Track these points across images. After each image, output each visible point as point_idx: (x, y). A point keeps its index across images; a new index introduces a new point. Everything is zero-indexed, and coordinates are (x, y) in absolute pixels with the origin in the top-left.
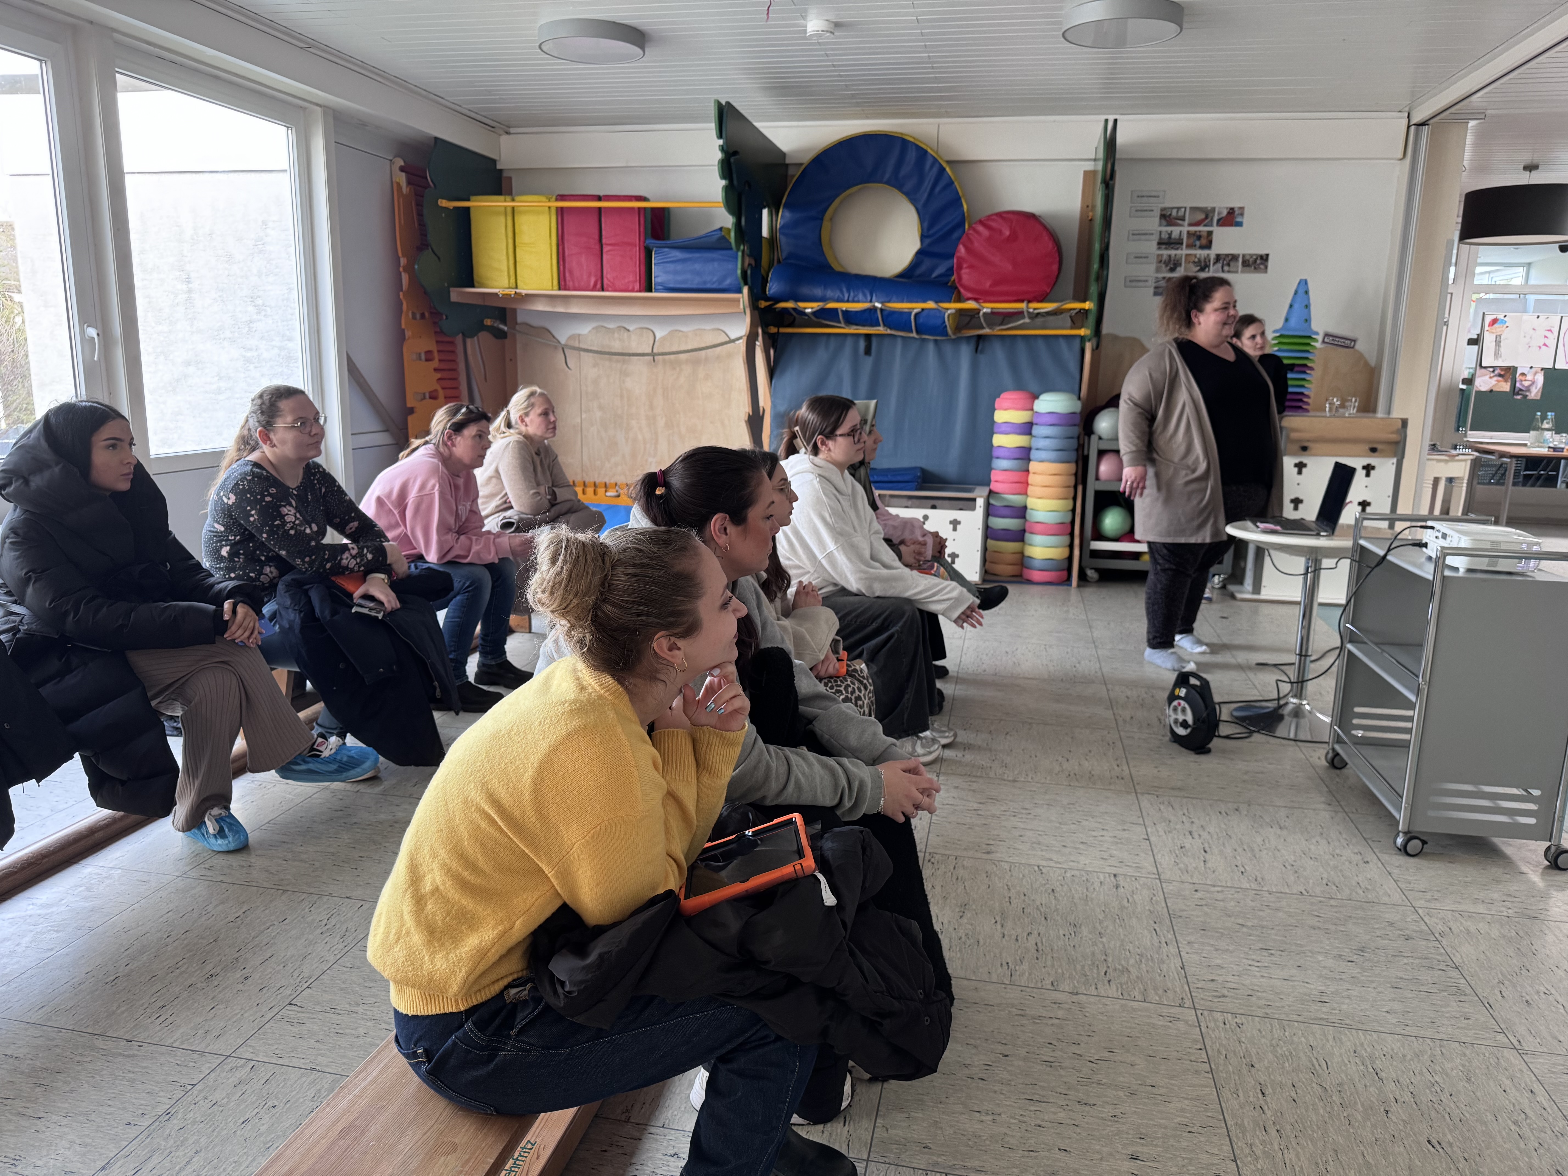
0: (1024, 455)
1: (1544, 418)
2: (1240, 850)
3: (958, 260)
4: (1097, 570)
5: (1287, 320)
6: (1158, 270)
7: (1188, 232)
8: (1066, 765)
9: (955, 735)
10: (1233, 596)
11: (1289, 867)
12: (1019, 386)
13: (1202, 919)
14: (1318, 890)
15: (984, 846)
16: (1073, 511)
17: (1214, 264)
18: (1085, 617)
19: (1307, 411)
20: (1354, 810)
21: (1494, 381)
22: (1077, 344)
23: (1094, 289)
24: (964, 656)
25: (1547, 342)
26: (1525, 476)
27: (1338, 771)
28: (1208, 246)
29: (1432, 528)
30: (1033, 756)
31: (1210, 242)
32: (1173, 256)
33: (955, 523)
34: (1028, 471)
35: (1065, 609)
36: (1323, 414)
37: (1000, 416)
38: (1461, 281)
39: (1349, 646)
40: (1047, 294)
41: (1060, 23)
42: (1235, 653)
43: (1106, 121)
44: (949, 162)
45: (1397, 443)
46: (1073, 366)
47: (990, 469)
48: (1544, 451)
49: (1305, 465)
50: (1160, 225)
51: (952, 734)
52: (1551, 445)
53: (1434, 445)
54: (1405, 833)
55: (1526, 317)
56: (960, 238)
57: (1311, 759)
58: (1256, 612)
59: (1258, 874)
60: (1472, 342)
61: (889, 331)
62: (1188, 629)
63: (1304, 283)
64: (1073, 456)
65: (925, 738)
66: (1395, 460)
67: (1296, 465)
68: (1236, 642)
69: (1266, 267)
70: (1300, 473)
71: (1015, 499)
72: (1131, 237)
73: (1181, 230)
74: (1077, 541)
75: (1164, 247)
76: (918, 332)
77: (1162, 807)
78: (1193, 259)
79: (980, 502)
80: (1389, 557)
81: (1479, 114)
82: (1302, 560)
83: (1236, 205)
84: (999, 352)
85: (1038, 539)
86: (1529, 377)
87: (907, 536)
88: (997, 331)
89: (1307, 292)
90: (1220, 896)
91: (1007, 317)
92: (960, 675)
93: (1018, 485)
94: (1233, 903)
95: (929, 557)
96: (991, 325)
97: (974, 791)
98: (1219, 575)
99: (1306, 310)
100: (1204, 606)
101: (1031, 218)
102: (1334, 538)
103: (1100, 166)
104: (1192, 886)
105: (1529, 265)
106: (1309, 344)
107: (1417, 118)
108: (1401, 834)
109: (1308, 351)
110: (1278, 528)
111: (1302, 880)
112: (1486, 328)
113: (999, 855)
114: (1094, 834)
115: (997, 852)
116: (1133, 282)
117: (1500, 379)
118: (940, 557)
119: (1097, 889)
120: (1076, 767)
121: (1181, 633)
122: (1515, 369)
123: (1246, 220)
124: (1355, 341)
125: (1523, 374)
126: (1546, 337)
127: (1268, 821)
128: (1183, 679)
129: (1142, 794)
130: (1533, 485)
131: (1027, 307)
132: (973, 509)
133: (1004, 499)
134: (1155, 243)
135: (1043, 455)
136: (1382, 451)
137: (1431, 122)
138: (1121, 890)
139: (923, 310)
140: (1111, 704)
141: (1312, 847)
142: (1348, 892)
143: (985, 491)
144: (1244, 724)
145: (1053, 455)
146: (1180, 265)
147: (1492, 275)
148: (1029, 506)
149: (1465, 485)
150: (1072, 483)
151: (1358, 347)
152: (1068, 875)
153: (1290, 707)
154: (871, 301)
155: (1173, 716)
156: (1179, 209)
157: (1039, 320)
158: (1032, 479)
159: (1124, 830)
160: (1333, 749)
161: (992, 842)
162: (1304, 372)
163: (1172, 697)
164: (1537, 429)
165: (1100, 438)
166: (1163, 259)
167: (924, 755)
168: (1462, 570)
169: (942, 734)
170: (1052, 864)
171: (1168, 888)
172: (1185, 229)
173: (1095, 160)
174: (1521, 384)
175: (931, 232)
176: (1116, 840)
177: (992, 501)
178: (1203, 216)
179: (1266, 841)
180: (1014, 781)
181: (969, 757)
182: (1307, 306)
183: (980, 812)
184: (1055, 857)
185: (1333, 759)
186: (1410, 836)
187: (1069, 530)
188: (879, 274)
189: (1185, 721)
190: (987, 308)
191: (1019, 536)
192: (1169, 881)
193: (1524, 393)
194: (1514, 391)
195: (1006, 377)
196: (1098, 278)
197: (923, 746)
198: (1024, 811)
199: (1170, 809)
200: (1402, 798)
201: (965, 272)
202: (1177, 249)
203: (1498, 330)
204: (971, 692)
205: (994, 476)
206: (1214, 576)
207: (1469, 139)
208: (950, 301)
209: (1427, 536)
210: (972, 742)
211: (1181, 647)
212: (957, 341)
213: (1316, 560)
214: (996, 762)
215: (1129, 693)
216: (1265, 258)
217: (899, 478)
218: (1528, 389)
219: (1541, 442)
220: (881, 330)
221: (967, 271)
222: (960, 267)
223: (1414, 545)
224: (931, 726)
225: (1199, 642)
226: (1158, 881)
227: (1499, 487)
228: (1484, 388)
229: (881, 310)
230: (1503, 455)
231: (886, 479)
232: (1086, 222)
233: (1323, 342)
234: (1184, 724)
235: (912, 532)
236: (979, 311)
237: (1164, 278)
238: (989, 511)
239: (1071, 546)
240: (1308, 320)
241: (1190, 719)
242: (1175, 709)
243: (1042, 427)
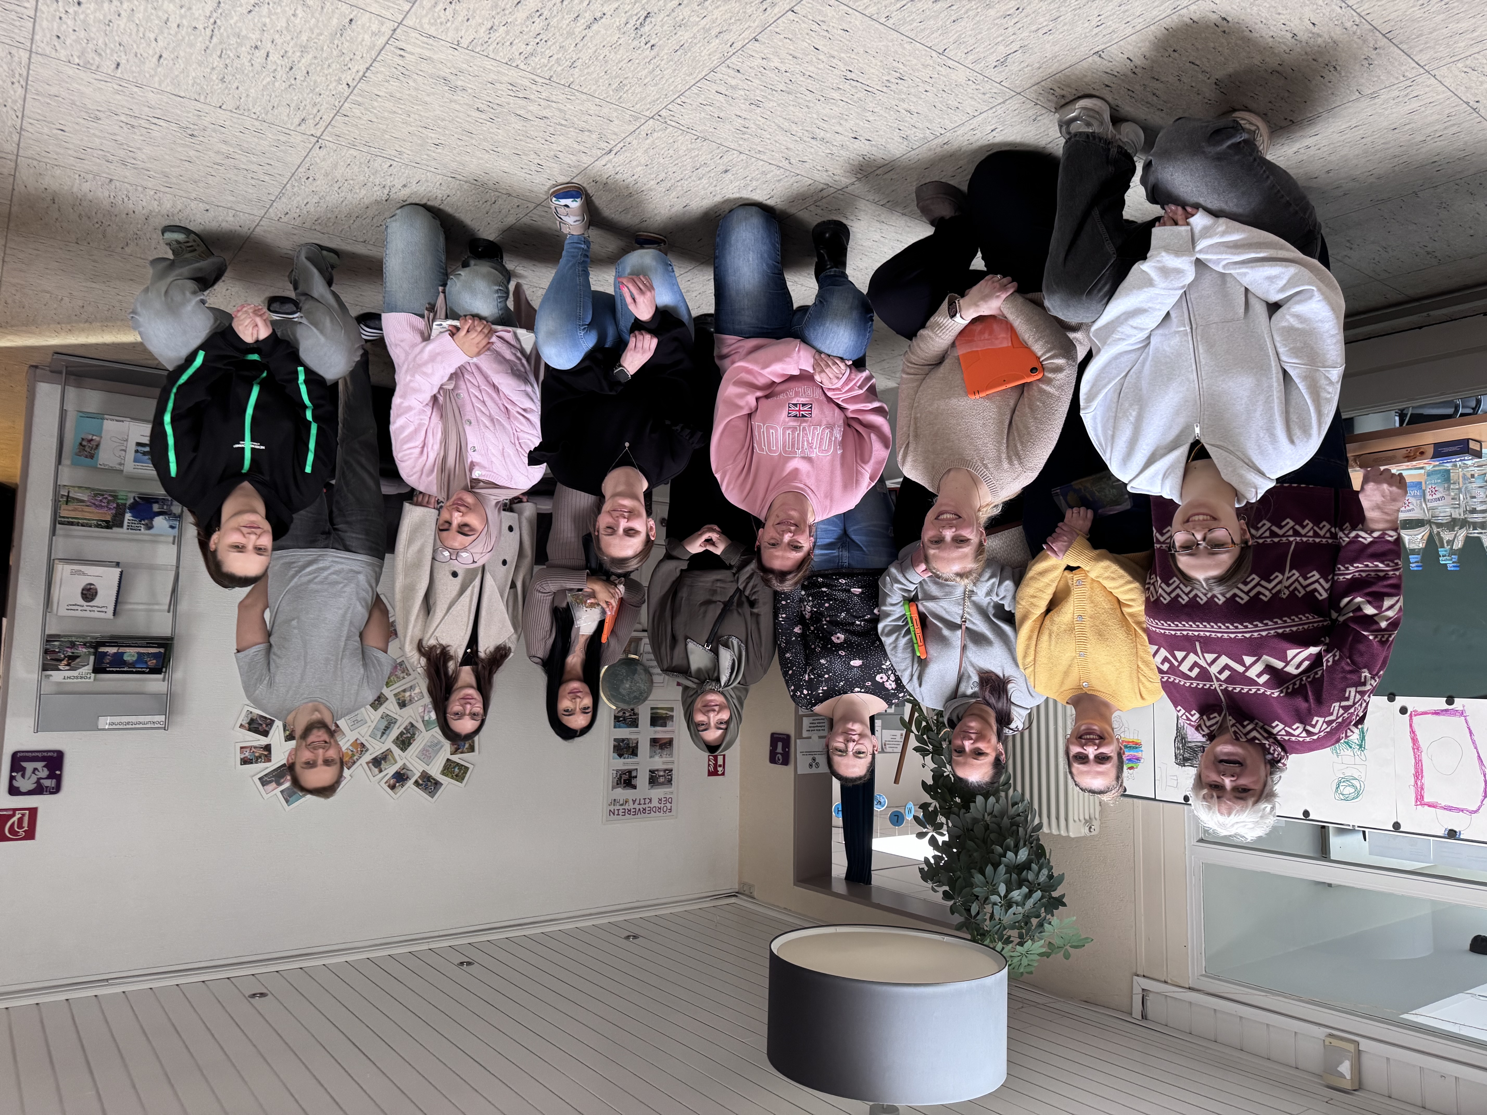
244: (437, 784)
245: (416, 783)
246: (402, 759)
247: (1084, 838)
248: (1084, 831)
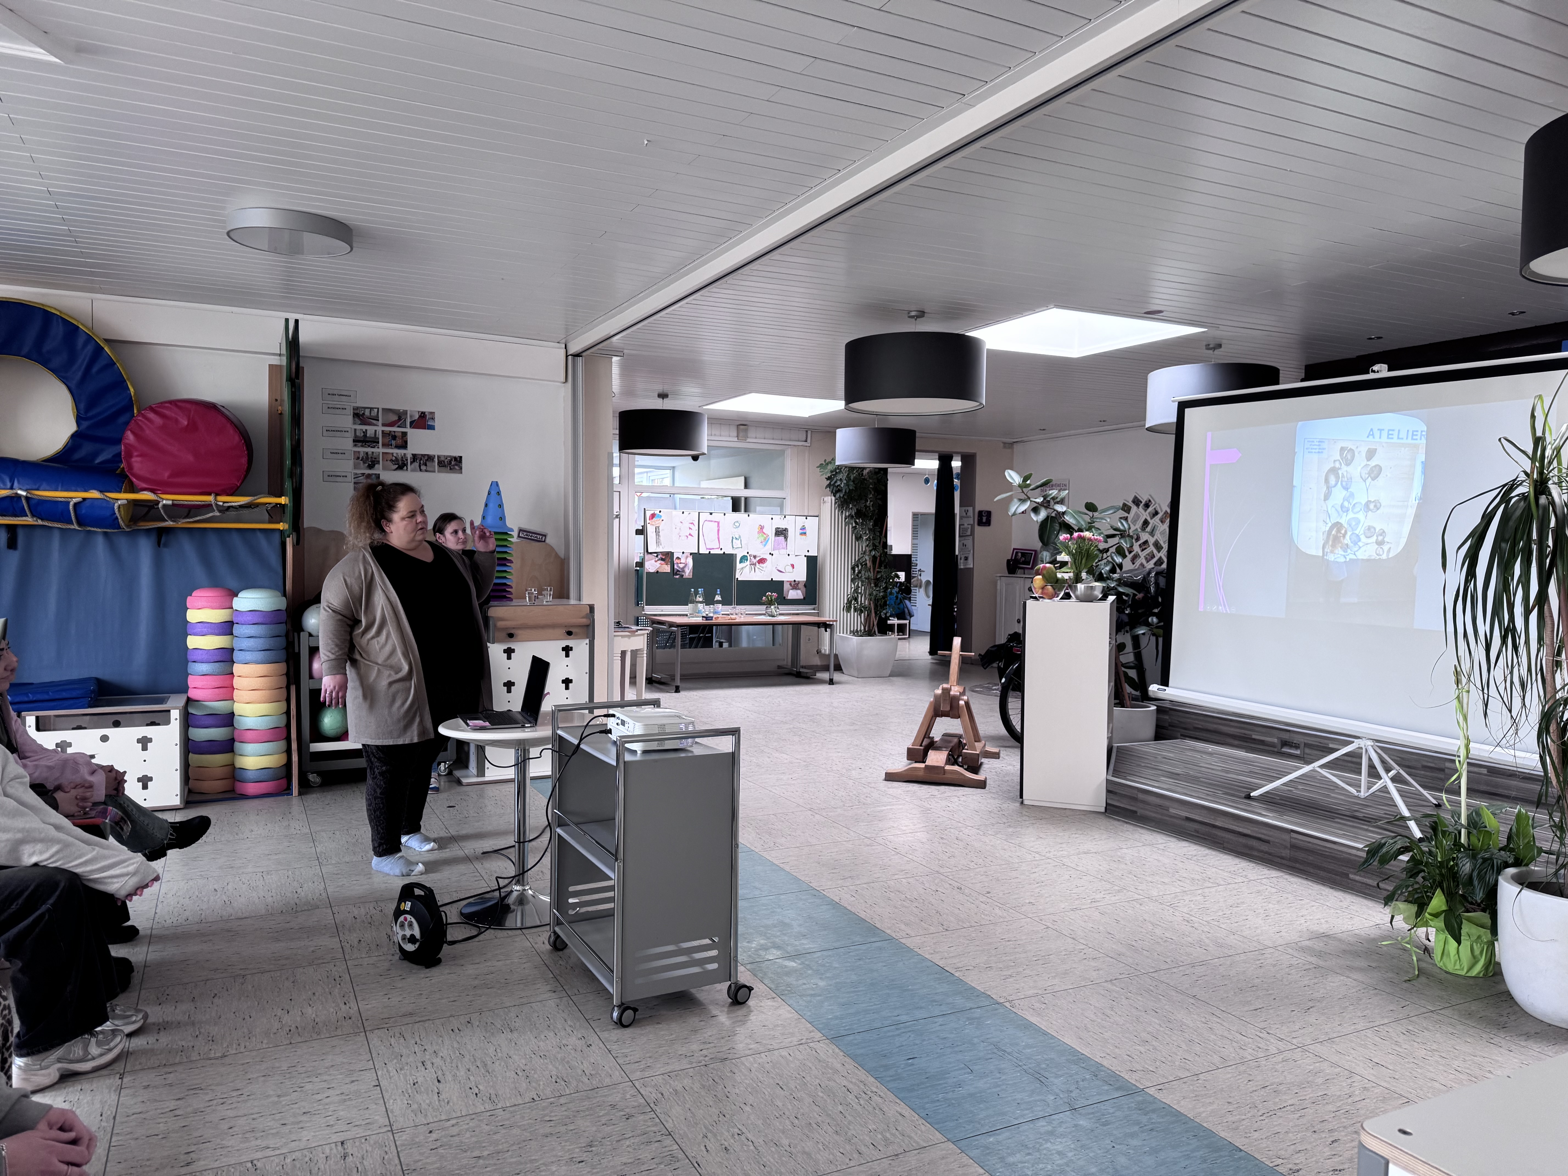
0: (226, 657)
1: (696, 593)
2: (473, 1068)
3: (125, 446)
4: (319, 773)
5: (484, 517)
6: (356, 467)
7: (383, 431)
8: (286, 1019)
9: (146, 1017)
10: (459, 782)
11: (520, 1074)
12: (214, 582)
13: (438, 1165)
14: (548, 1092)
15: (182, 1157)
16: (288, 713)
17: (411, 463)
18: (308, 831)
19: (511, 600)
20: (576, 992)
21: (658, 564)
22: (277, 538)
23: (288, 485)
24: (160, 906)
25: (691, 531)
26: (690, 638)
27: (560, 953)
28: (404, 446)
29: (613, 716)
30: (247, 1017)
31: (406, 442)
32: (370, 453)
33: (144, 742)
34: (233, 673)
35: (285, 823)
36: (525, 604)
37: (193, 616)
38: (625, 481)
39: (559, 830)
40: (238, 487)
41: (224, 222)
42: (462, 844)
43: (287, 320)
44: (108, 341)
45: (588, 626)
46: (275, 560)
47: (187, 675)
48: (699, 620)
49: (513, 651)
50: (354, 423)
51: (140, 1016)
52: (704, 615)
53: (618, 622)
54: (619, 1006)
55: (674, 512)
56: (127, 423)
57: (536, 946)
58: (481, 796)
59: (492, 1092)
60: (639, 532)
61: (40, 522)
62: (414, 828)
63: (495, 485)
64: (283, 654)
65: (102, 1032)
66: (587, 641)
67: (505, 651)
68: (464, 832)
69: (461, 468)
70: (509, 658)
71: (220, 706)
72: (325, 433)
73: (376, 429)
74: (294, 746)
75: (360, 444)
76: (80, 524)
77: (393, 1041)
78: (390, 457)
79: (175, 714)
80: (582, 746)
81: (618, 352)
82: (512, 751)
83: (426, 409)
84: (188, 547)
85: (249, 748)
86: (683, 561)
87: (68, 778)
88: (182, 523)
89: (499, 493)
90: (454, 1131)
91: (191, 510)
92: (154, 932)
93: (221, 690)
94: (468, 1135)
95: (102, 798)
96: (173, 518)
97: (171, 1085)
98: (445, 762)
99: (500, 509)
100: (431, 797)
101: (211, 408)
102: (537, 728)
103: (284, 361)
104: (425, 1128)
105: (674, 467)
106: (506, 540)
107: (573, 350)
108: (616, 1008)
109: (506, 546)
110: (487, 724)
111: (534, 1084)
112: (648, 521)
113: (202, 1163)
114: (319, 1097)
115: (199, 1159)
116: (332, 477)
117: (663, 562)
118: (117, 795)
119: (322, 1167)
120: (298, 1019)
121: (407, 833)
122: (672, 553)
123: (437, 424)
124: (545, 536)
125: (678, 558)
126: (690, 528)
127: (499, 1026)
128: (407, 892)
129: (372, 1031)
130: (696, 647)
131: (215, 499)
132: (167, 722)
133: (206, 707)
134: (350, 442)
135: (248, 656)
136: (577, 634)
137: (584, 354)
138: (349, 1159)
139: (84, 499)
140: (337, 929)
141: (541, 1044)
142: (574, 1083)
143: (181, 700)
144: (473, 923)
145: (260, 655)
146: (378, 462)
147: (649, 475)
148: (236, 713)
149: (645, 655)
150: (284, 685)
151: (548, 541)
152: (288, 1160)
153: (515, 894)
154: (12, 488)
155: (401, 933)
156: (371, 409)
157: (232, 513)
158: (237, 682)
159: (353, 1082)
160: (555, 932)
161: (193, 1148)
162: (505, 565)
163: (398, 913)
164: (693, 602)
165: (310, 635)
166: (361, 457)
167: (101, 1055)
168: (639, 752)
169: (126, 1021)
170: (269, 1153)
171: (401, 1138)
172: (380, 429)
173: (280, 355)
174: (678, 566)
175: (90, 414)
176: (343, 1097)
177: (191, 711)
178: (396, 418)
179: (498, 1050)
180: (224, 1056)
181: (165, 1039)
182: (501, 506)
183: (177, 1112)
184: (272, 1142)
185: (555, 942)
186: (624, 1008)
187: (285, 735)
188: (22, 458)
189: (412, 936)
190: (167, 500)
191: (228, 746)
192: (402, 1130)
193: (681, 573)
194: (674, 572)
195: (199, 572)
196: (292, 475)
197: (99, 1044)
198: (235, 1094)
199: (402, 1040)
200: (613, 972)
201: (136, 462)
202: (374, 447)
203: (657, 522)
204: (169, 951)
205: (192, 681)
206: (439, 764)
207: (615, 370)
208: (120, 492)
209: (611, 723)
210: (169, 1019)
211: (410, 848)
212: (133, 534)
213: (524, 750)
214: (200, 1038)
215: (356, 912)
216: (458, 460)
217: (65, 695)
218: (683, 570)
219: (696, 612)
220: (29, 520)
221: (139, 459)
222: (129, 455)
223: (601, 732)
224: (110, 1014)
225: (427, 840)
226: (390, 1134)
227: (671, 650)
228: (652, 570)
229: (27, 498)
230: (671, 625)
231: (46, 697)
232: (275, 416)
233: (519, 536)
234: (412, 939)
235: (76, 771)
236: (157, 503)
237: (363, 474)
238: (187, 721)
239: (289, 751)
240: (502, 518)
241: (417, 932)
242: (402, 926)
243: (244, 627)
244: (1134, 502)
245: (1141, 502)
246: (1145, 515)
247: (825, 496)
248: (826, 499)
